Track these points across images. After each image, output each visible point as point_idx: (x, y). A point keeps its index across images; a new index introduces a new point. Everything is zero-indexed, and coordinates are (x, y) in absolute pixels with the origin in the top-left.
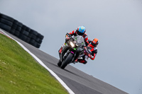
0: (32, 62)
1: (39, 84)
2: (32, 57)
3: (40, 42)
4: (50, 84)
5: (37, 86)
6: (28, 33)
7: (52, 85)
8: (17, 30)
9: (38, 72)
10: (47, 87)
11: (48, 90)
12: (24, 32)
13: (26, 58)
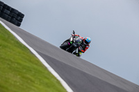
0: (13, 40)
1: (20, 61)
2: (12, 35)
3: (21, 21)
4: (30, 61)
5: (18, 63)
6: (9, 12)
9: (19, 50)
12: (5, 11)
13: (7, 36)
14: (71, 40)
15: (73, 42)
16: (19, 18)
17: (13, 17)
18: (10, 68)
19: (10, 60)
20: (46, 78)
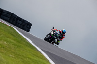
0: (25, 42)
2: (24, 38)
3: (30, 28)
4: (37, 56)
5: (29, 58)
6: (21, 22)
7: (39, 57)
8: (13, 20)
9: (29, 48)
10: (35, 58)
11: (36, 60)
12: (19, 21)
13: (20, 39)
14: (52, 33)
15: (53, 35)
16: (28, 26)
17: (24, 26)
18: (23, 62)
19: (23, 56)
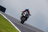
0: (3, 17)
5: (5, 25)
6: (1, 8)
7: (10, 25)
9: (5, 21)
10: (8, 26)
11: (8, 27)
16: (4, 10)
17: (2, 9)
18: (2, 27)
20: (14, 30)
